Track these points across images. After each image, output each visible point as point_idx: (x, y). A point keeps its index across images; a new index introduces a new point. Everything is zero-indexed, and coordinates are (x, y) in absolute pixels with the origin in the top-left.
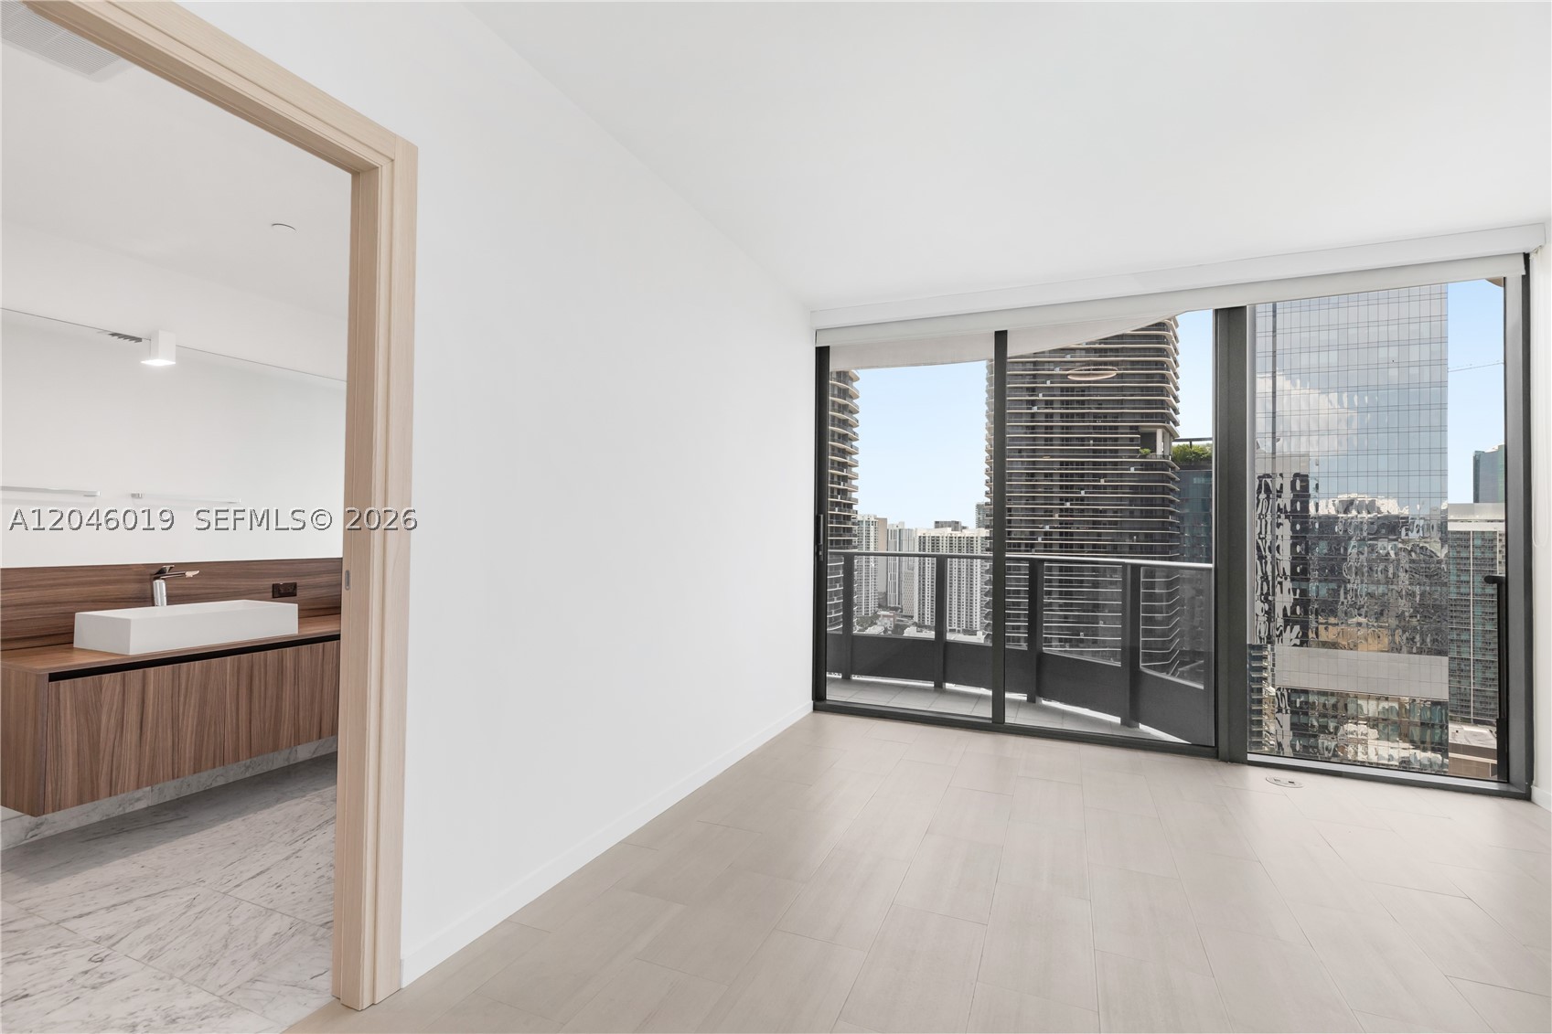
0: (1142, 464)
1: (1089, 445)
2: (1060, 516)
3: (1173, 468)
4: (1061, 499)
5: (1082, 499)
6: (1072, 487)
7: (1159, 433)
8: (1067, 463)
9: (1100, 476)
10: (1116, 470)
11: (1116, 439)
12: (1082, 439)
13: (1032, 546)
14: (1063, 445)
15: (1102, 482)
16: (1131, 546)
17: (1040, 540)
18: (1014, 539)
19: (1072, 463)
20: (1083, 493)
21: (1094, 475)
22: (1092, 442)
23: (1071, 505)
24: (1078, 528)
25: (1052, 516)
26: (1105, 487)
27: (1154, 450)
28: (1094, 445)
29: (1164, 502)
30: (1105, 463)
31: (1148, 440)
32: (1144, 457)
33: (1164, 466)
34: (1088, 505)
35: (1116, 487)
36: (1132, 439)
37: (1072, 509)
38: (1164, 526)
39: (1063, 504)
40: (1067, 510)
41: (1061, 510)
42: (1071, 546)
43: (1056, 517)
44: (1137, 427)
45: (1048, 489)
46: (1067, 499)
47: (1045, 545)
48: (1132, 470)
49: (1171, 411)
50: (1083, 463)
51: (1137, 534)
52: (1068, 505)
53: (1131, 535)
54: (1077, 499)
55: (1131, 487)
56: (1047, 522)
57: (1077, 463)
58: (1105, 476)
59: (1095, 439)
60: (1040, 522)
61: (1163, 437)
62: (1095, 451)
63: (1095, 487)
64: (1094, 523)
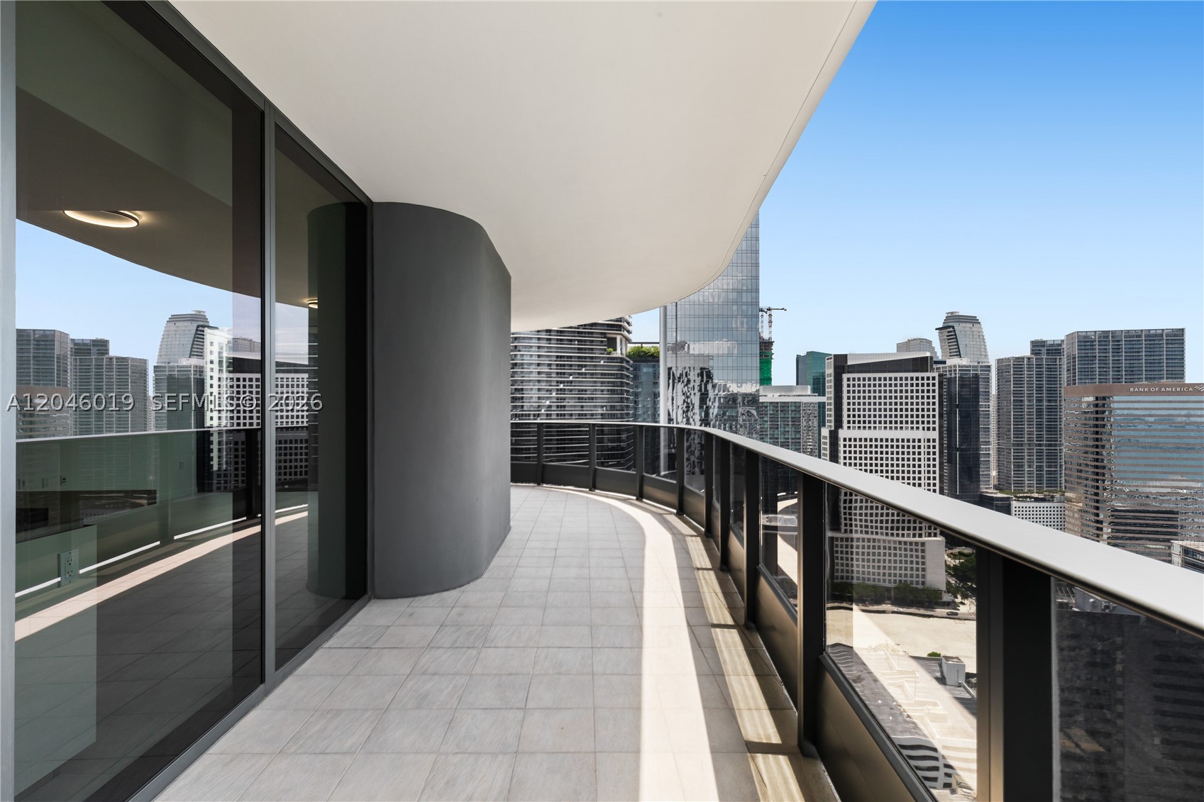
0: (608, 358)
1: (575, 345)
2: (557, 394)
3: (628, 362)
4: (557, 382)
5: (571, 382)
6: (564, 373)
7: (618, 338)
8: (561, 357)
9: (582, 366)
10: (593, 362)
11: (592, 341)
12: (571, 340)
13: (539, 415)
14: (557, 344)
15: (583, 370)
16: (602, 414)
17: (543, 411)
18: (525, 411)
19: (564, 356)
20: (571, 378)
21: (579, 365)
22: (576, 342)
23: (564, 386)
24: (568, 402)
25: (551, 394)
26: (585, 374)
27: (615, 350)
28: (578, 345)
29: (622, 384)
30: (585, 357)
31: (612, 343)
32: (609, 353)
33: (622, 360)
34: (575, 386)
35: (592, 374)
36: (602, 342)
37: (564, 389)
38: (622, 400)
39: (558, 386)
40: (561, 390)
41: (558, 390)
42: (564, 415)
43: (554, 394)
44: (605, 333)
45: (548, 374)
46: (561, 382)
47: (547, 415)
48: (602, 363)
49: (625, 324)
50: (571, 357)
51: (606, 406)
52: (561, 386)
53: (602, 407)
54: (568, 382)
55: (602, 374)
56: (548, 398)
57: (568, 357)
58: (585, 366)
59: (579, 341)
60: (543, 398)
61: (621, 341)
62: (579, 349)
63: (579, 374)
64: (579, 398)
